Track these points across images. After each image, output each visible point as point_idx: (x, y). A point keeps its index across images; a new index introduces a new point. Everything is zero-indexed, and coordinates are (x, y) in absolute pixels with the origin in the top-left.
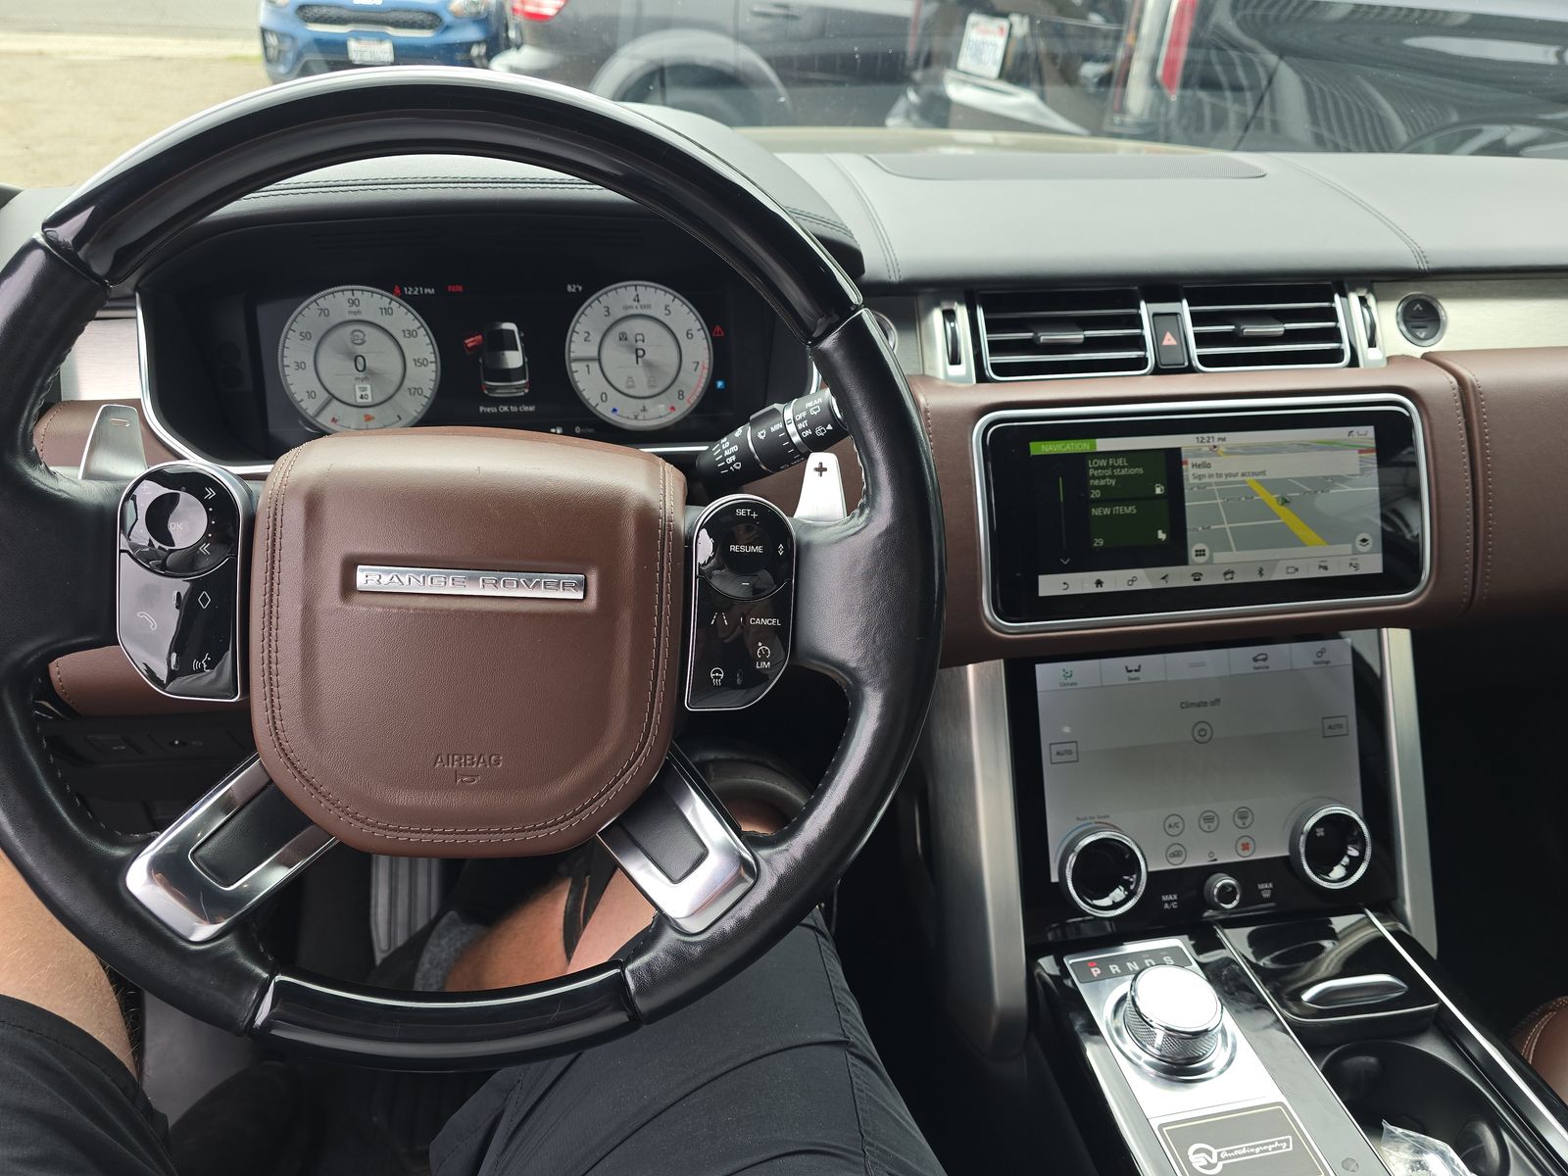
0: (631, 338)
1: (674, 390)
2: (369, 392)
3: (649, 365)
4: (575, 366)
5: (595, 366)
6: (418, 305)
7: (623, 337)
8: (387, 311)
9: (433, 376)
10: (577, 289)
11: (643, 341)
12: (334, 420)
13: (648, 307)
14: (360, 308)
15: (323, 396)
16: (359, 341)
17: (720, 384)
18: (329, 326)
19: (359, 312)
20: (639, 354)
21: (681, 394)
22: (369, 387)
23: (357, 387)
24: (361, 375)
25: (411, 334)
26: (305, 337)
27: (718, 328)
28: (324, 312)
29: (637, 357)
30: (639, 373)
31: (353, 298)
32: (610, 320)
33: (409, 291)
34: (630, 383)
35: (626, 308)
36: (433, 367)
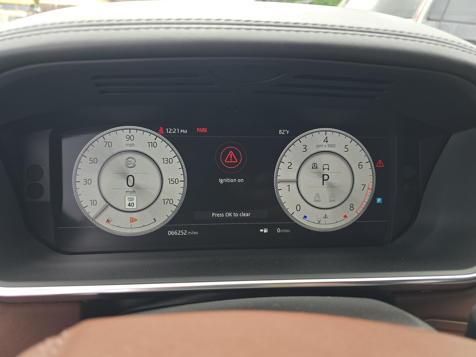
0: (320, 167)
1: (347, 203)
2: (135, 202)
3: (331, 186)
4: (280, 186)
5: (293, 186)
6: (175, 141)
7: (315, 167)
8: (153, 145)
9: (181, 191)
10: (286, 132)
11: (328, 169)
12: (108, 221)
13: (333, 146)
14: (134, 142)
15: (101, 203)
16: (131, 165)
17: (379, 200)
18: (111, 155)
19: (133, 145)
20: (325, 178)
21: (352, 207)
22: (135, 197)
23: (127, 197)
24: (131, 189)
25: (169, 161)
26: (93, 162)
27: (380, 162)
28: (109, 144)
29: (323, 180)
30: (324, 191)
31: (130, 135)
32: (307, 154)
33: (169, 131)
34: (317, 198)
35: (318, 146)
36: (182, 184)
